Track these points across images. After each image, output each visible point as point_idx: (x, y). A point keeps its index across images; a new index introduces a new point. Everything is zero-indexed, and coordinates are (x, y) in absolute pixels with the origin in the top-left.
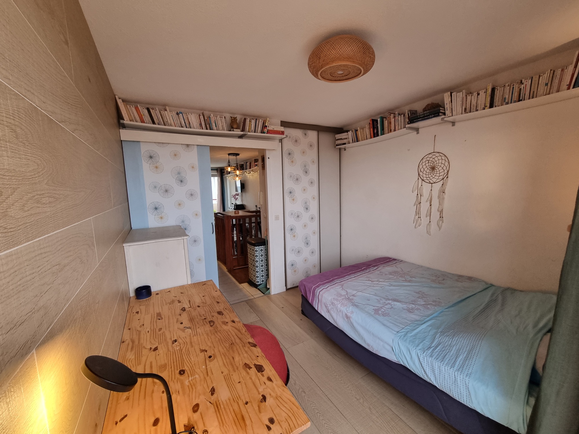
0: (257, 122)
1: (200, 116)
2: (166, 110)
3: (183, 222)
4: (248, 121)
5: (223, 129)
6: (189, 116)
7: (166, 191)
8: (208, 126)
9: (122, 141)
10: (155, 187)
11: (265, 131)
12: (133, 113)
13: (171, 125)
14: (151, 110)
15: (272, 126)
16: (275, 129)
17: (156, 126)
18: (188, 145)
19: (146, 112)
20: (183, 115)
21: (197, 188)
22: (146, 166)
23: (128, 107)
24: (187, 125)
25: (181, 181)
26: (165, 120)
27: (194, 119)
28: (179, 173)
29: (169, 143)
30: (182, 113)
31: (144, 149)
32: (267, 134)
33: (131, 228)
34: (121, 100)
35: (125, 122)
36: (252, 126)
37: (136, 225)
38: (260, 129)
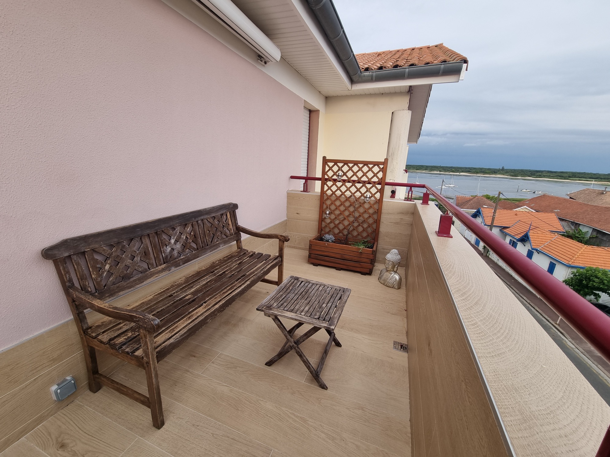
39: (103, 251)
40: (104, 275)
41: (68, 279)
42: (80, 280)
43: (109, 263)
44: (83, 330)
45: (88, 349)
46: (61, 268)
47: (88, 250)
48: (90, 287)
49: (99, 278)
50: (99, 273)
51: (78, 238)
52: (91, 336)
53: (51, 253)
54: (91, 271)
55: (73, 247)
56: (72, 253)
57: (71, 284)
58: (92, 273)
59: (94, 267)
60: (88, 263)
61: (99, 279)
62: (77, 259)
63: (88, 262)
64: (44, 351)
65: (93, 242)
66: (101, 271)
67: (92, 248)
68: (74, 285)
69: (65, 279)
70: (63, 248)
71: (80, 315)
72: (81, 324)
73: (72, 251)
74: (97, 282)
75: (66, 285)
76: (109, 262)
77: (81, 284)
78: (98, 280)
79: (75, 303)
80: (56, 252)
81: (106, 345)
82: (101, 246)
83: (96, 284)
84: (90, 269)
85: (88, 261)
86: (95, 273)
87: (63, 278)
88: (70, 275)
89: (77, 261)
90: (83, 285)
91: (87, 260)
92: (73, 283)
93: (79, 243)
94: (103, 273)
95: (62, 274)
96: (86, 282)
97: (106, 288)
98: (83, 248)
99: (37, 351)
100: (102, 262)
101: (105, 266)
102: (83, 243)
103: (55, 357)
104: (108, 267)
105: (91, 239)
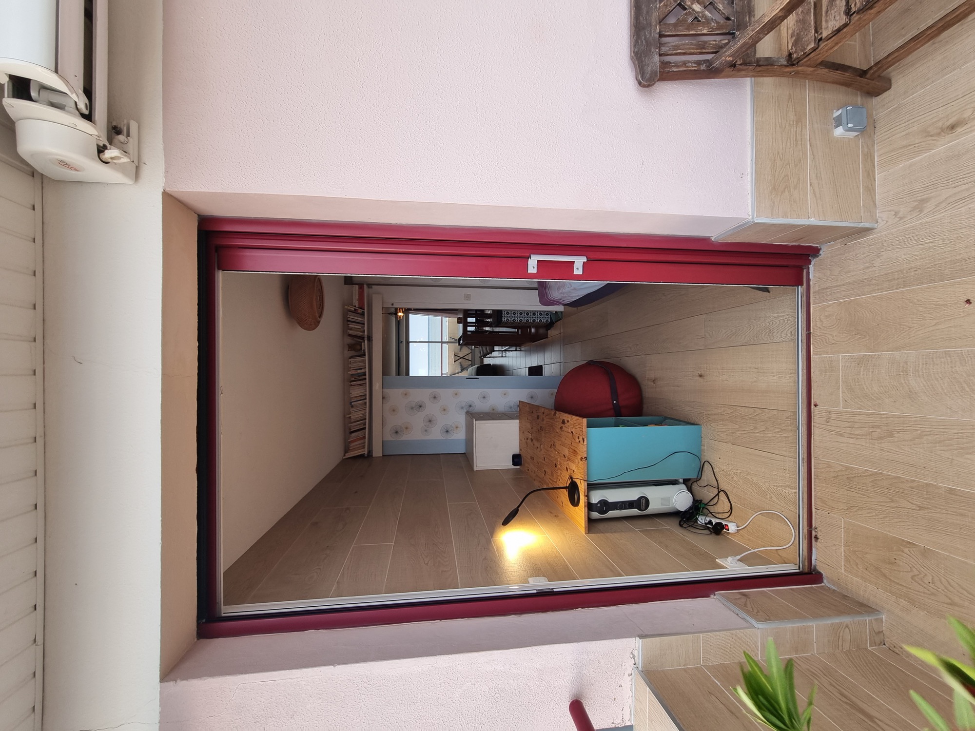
0: (351, 320)
1: (351, 385)
2: (350, 417)
3: (462, 408)
4: (351, 332)
5: (364, 361)
6: (354, 396)
7: (430, 421)
8: (362, 378)
9: (383, 455)
10: (426, 431)
11: (361, 312)
12: (356, 445)
13: (365, 414)
14: (352, 430)
15: (354, 301)
16: (357, 298)
17: (367, 426)
18: (383, 398)
19: (353, 434)
20: (352, 401)
21: (428, 392)
22: (405, 437)
23: (351, 448)
24: (363, 398)
25: (421, 406)
26: (359, 419)
27: (356, 392)
28: (412, 408)
29: (383, 416)
30: (351, 402)
31: (389, 437)
32: (364, 310)
33: (465, 453)
34: (346, 454)
35: (366, 453)
36: (356, 327)
37: (462, 450)
38: (360, 319)
39: (667, 8)
40: (710, 15)
41: (696, 65)
42: (704, 51)
43: (691, 3)
44: (786, 66)
45: (821, 69)
46: (675, 69)
47: (658, 28)
48: (721, 40)
49: (711, 24)
50: (703, 22)
51: (635, 37)
52: (808, 52)
53: (648, 74)
54: (695, 32)
55: (647, 46)
56: (657, 50)
57: (704, 63)
58: (699, 33)
59: (690, 27)
60: (681, 33)
61: (713, 24)
62: (667, 47)
63: (679, 33)
64: (778, 126)
65: (646, 18)
66: (700, 19)
67: (656, 22)
68: (708, 60)
69: (694, 68)
70: (645, 59)
71: (761, 63)
72: (776, 65)
73: (653, 50)
74: (717, 29)
75: (704, 70)
76: (689, 3)
77: (712, 51)
78: (714, 26)
79: (739, 65)
80: (649, 68)
81: (851, 23)
82: (656, 8)
83: (719, 30)
84: (691, 32)
85: (677, 33)
86: (700, 28)
87: (690, 71)
88: (689, 62)
89: (671, 47)
90: (712, 48)
91: (675, 33)
92: (704, 61)
93: (643, 37)
94: (704, 16)
95: (685, 70)
96: (711, 44)
97: (733, 18)
98: (653, 35)
99: (774, 133)
100: (686, 14)
101: (693, 10)
102: (645, 33)
103: (795, 119)
104: (699, 6)
105: (642, 19)
